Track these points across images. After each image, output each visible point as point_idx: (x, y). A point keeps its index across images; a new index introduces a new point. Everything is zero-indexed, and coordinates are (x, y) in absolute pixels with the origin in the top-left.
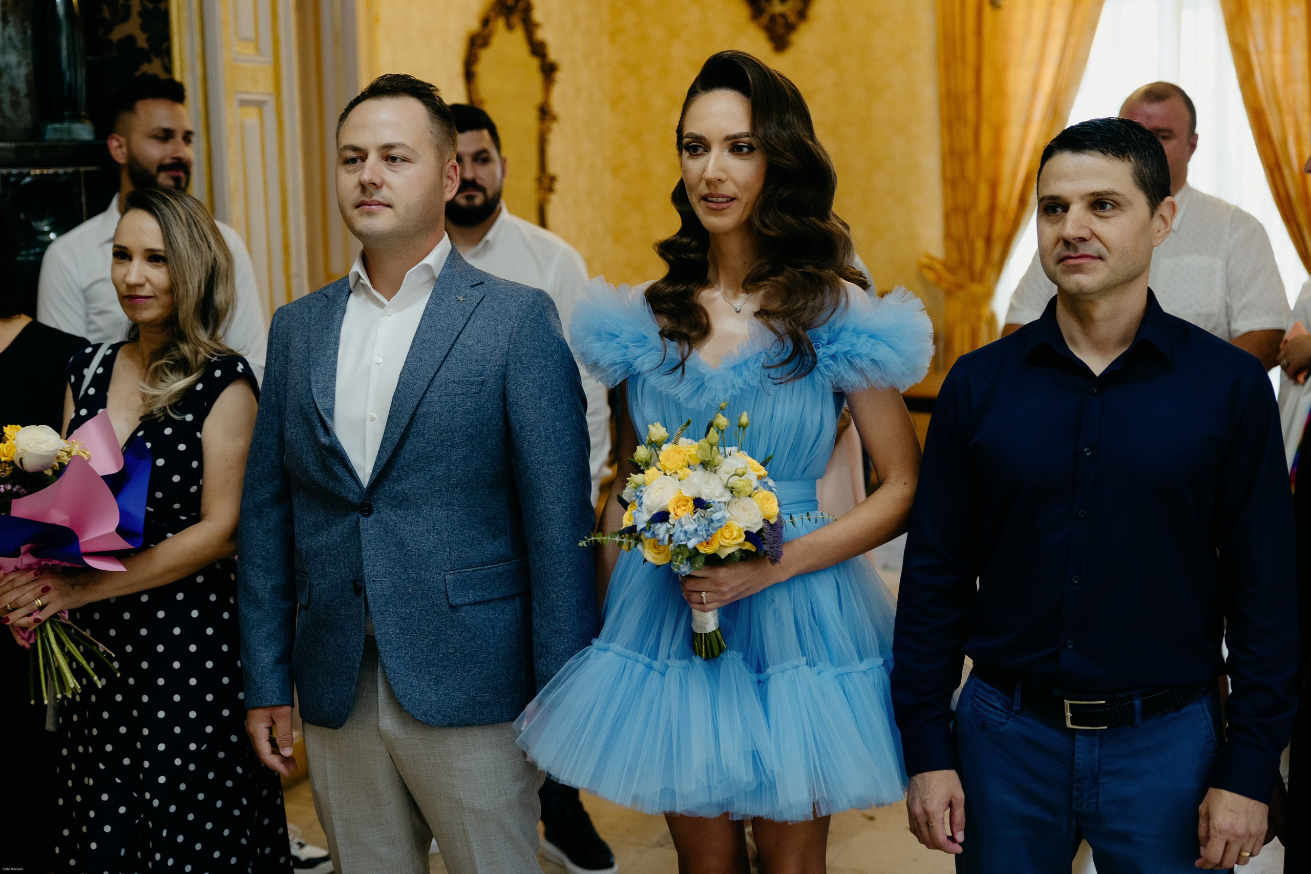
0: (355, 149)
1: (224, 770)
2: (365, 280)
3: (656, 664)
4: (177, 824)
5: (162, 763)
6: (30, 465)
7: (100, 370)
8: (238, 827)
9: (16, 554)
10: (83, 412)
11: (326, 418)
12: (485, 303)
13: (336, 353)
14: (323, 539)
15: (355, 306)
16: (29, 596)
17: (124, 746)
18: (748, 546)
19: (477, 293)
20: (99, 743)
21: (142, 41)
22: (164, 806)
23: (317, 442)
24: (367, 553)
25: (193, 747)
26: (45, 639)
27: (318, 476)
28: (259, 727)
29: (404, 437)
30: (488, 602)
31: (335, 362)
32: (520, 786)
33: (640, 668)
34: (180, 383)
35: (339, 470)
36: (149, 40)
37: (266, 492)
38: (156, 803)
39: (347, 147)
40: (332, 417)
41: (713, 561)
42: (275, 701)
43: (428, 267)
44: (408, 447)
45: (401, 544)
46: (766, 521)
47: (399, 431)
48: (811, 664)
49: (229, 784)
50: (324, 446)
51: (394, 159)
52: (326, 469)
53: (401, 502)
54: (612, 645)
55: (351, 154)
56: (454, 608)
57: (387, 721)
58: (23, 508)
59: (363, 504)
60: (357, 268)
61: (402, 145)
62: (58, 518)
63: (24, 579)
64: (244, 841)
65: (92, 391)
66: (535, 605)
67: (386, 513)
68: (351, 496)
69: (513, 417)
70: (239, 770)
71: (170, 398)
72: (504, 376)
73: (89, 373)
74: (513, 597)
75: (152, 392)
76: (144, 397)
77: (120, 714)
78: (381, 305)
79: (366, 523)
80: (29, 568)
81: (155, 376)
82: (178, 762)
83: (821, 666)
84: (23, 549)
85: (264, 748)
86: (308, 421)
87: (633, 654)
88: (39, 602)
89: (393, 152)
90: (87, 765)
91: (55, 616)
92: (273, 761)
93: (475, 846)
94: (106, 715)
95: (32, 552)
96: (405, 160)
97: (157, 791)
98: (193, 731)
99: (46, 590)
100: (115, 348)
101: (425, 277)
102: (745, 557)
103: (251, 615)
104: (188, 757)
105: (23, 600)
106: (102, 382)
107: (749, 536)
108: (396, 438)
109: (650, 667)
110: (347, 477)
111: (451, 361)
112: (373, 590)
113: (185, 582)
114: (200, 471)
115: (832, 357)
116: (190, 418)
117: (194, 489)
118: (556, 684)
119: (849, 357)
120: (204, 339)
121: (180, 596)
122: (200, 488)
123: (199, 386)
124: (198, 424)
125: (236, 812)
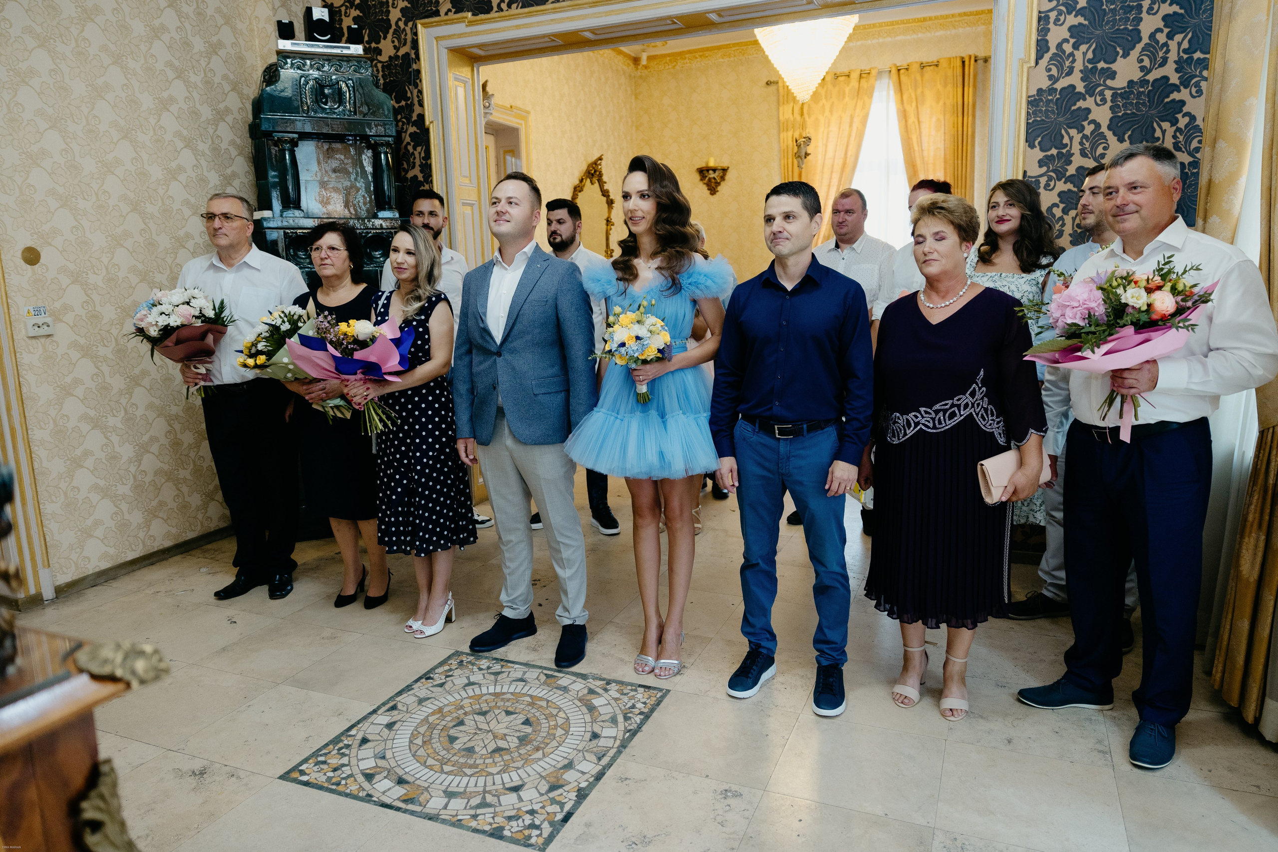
0: (496, 198)
1: (444, 464)
2: (500, 260)
3: (619, 416)
4: (425, 486)
5: (419, 461)
6: (361, 337)
7: (385, 302)
8: (450, 488)
10: (379, 318)
11: (483, 317)
12: (549, 268)
13: (488, 290)
14: (482, 367)
15: (497, 271)
16: (362, 392)
17: (404, 455)
18: (659, 355)
19: (546, 264)
20: (394, 455)
22: (420, 479)
23: (479, 326)
24: (499, 373)
25: (431, 454)
27: (480, 341)
28: (461, 446)
29: (514, 324)
30: (550, 393)
31: (488, 294)
32: (564, 470)
33: (612, 418)
34: (418, 305)
35: (488, 338)
37: (463, 350)
38: (416, 477)
40: (485, 316)
41: (645, 362)
42: (466, 436)
43: (525, 252)
44: (516, 328)
45: (513, 369)
46: (666, 344)
47: (512, 321)
48: (684, 413)
49: (446, 469)
50: (482, 328)
51: (511, 203)
52: (482, 337)
53: (513, 351)
54: (601, 410)
55: (494, 200)
56: (535, 395)
57: (509, 442)
58: (358, 355)
59: (498, 352)
60: (497, 255)
61: (515, 197)
62: (372, 359)
63: (359, 384)
64: (452, 494)
65: (382, 310)
66: (571, 394)
67: (506, 356)
68: (492, 349)
69: (560, 315)
70: (450, 463)
71: (415, 311)
72: (556, 299)
73: (381, 303)
74: (561, 391)
75: (406, 309)
77: (402, 442)
78: (506, 269)
79: (499, 360)
80: (361, 380)
82: (425, 460)
83: (688, 414)
85: (463, 455)
86: (476, 318)
87: (610, 413)
88: (365, 394)
89: (512, 200)
90: (389, 465)
91: (372, 399)
92: (466, 460)
94: (396, 443)
96: (516, 204)
97: (417, 472)
98: (431, 447)
99: (368, 389)
100: (391, 292)
101: (524, 258)
102: (658, 360)
103: (458, 400)
104: (429, 458)
105: (359, 393)
106: (386, 306)
107: (659, 351)
108: (511, 324)
109: (617, 418)
110: (491, 341)
111: (533, 293)
112: (500, 388)
113: (426, 385)
114: (429, 340)
115: (689, 284)
116: (423, 317)
117: (427, 347)
118: (580, 427)
119: (696, 284)
120: (428, 288)
121: (424, 391)
122: (429, 346)
123: (426, 305)
124: (427, 320)
125: (449, 482)
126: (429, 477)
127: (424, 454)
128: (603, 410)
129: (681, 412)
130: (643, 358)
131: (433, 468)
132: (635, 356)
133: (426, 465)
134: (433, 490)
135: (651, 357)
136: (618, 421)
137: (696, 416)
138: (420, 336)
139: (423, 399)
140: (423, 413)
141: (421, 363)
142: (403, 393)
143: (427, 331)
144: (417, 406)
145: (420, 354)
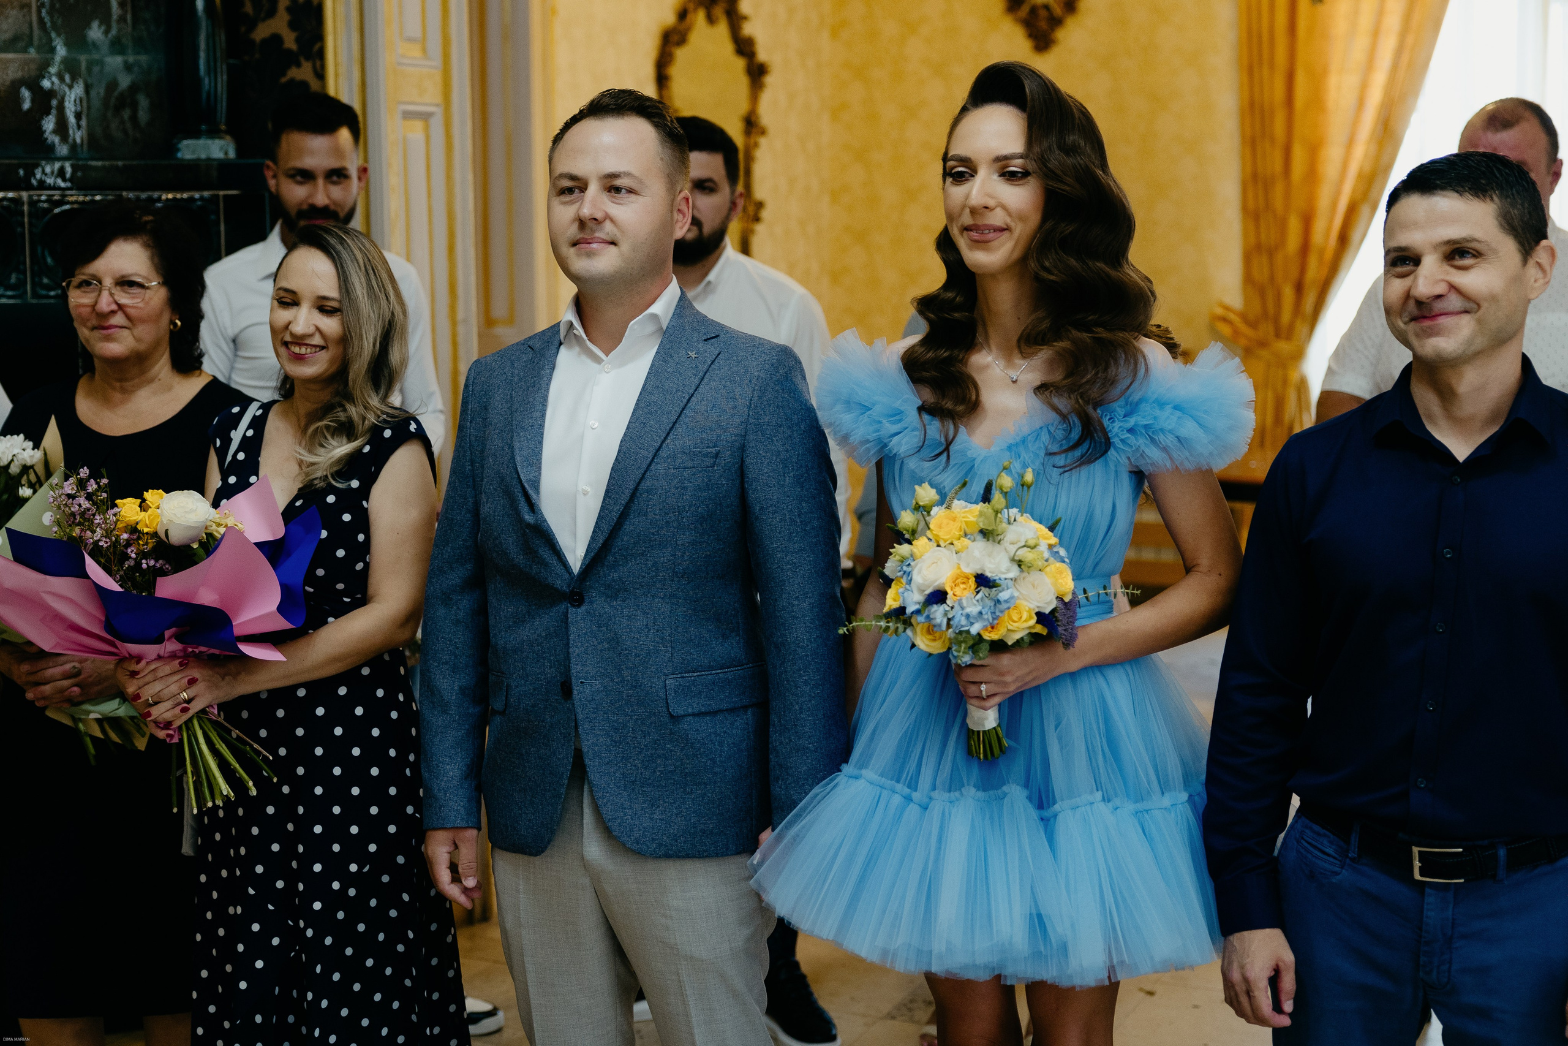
0: (573, 178)
1: (389, 897)
2: (579, 330)
3: (916, 796)
4: (333, 959)
5: (318, 887)
6: (177, 537)
7: (250, 433)
8: (402, 964)
9: (159, 640)
10: (232, 480)
11: (531, 492)
12: (720, 361)
13: (543, 416)
14: (524, 633)
15: (567, 361)
16: (174, 688)
17: (277, 866)
18: (1039, 629)
19: (711, 349)
20: (247, 864)
21: (290, 41)
22: (319, 937)
23: (520, 519)
24: (575, 650)
25: (353, 868)
26: (192, 736)
27: (519, 559)
28: (439, 850)
29: (623, 516)
30: (713, 713)
31: (542, 426)
32: (746, 932)
33: (897, 799)
34: (341, 449)
35: (545, 553)
36: (298, 40)
37: (456, 576)
38: (310, 933)
39: (562, 176)
40: (537, 489)
41: (999, 647)
42: (459, 823)
43: (655, 317)
44: (627, 527)
45: (615, 641)
46: (1059, 601)
47: (618, 508)
48: (1106, 799)
49: (393, 913)
50: (529, 525)
51: (618, 190)
52: (529, 551)
53: (615, 592)
54: (864, 772)
55: (567, 183)
56: (675, 718)
57: (594, 848)
58: (169, 587)
59: (573, 593)
60: (570, 316)
61: (628, 174)
62: (207, 597)
63: (167, 669)
64: (408, 983)
65: (241, 456)
66: (774, 718)
67: (598, 603)
68: (558, 584)
69: (752, 496)
70: (406, 897)
71: (332, 465)
72: (743, 448)
73: (236, 436)
74: (745, 708)
75: (310, 458)
76: (300, 463)
77: (273, 829)
78: (598, 360)
79: (577, 616)
80: (173, 656)
81: (314, 440)
82: (336, 885)
83: (1117, 802)
84: (167, 634)
85: (444, 876)
86: (509, 494)
87: (889, 783)
88: (185, 695)
89: (618, 182)
91: (203, 711)
92: (453, 891)
93: (691, 1001)
94: (255, 831)
95: (178, 637)
96: (631, 191)
97: (313, 919)
98: (354, 849)
99: (192, 682)
100: (266, 407)
101: (651, 328)
102: (1035, 640)
103: (436, 720)
104: (348, 880)
105: (167, 693)
106: (253, 446)
107: (1041, 618)
108: (615, 516)
109: (909, 799)
110: (554, 561)
111: (680, 429)
112: (580, 693)
113: (350, 676)
114: (367, 546)
115: (1131, 431)
116: (355, 484)
117: (359, 566)
118: (798, 816)
119: (1150, 432)
120: (374, 401)
121: (342, 691)
122: (367, 566)
123: (367, 449)
124: (365, 492)
125: (400, 948)
126: (343, 932)
127: (335, 866)
128: (869, 774)
129: (1099, 795)
130: (994, 636)
131: (357, 910)
132: (974, 630)
133: (335, 901)
134: (352, 971)
135: (1017, 636)
136: (913, 810)
137: (1140, 806)
138: (344, 535)
139: (340, 711)
140: (338, 751)
141: (341, 611)
142: (283, 695)
143: (363, 521)
144: (319, 731)
145: (340, 586)
